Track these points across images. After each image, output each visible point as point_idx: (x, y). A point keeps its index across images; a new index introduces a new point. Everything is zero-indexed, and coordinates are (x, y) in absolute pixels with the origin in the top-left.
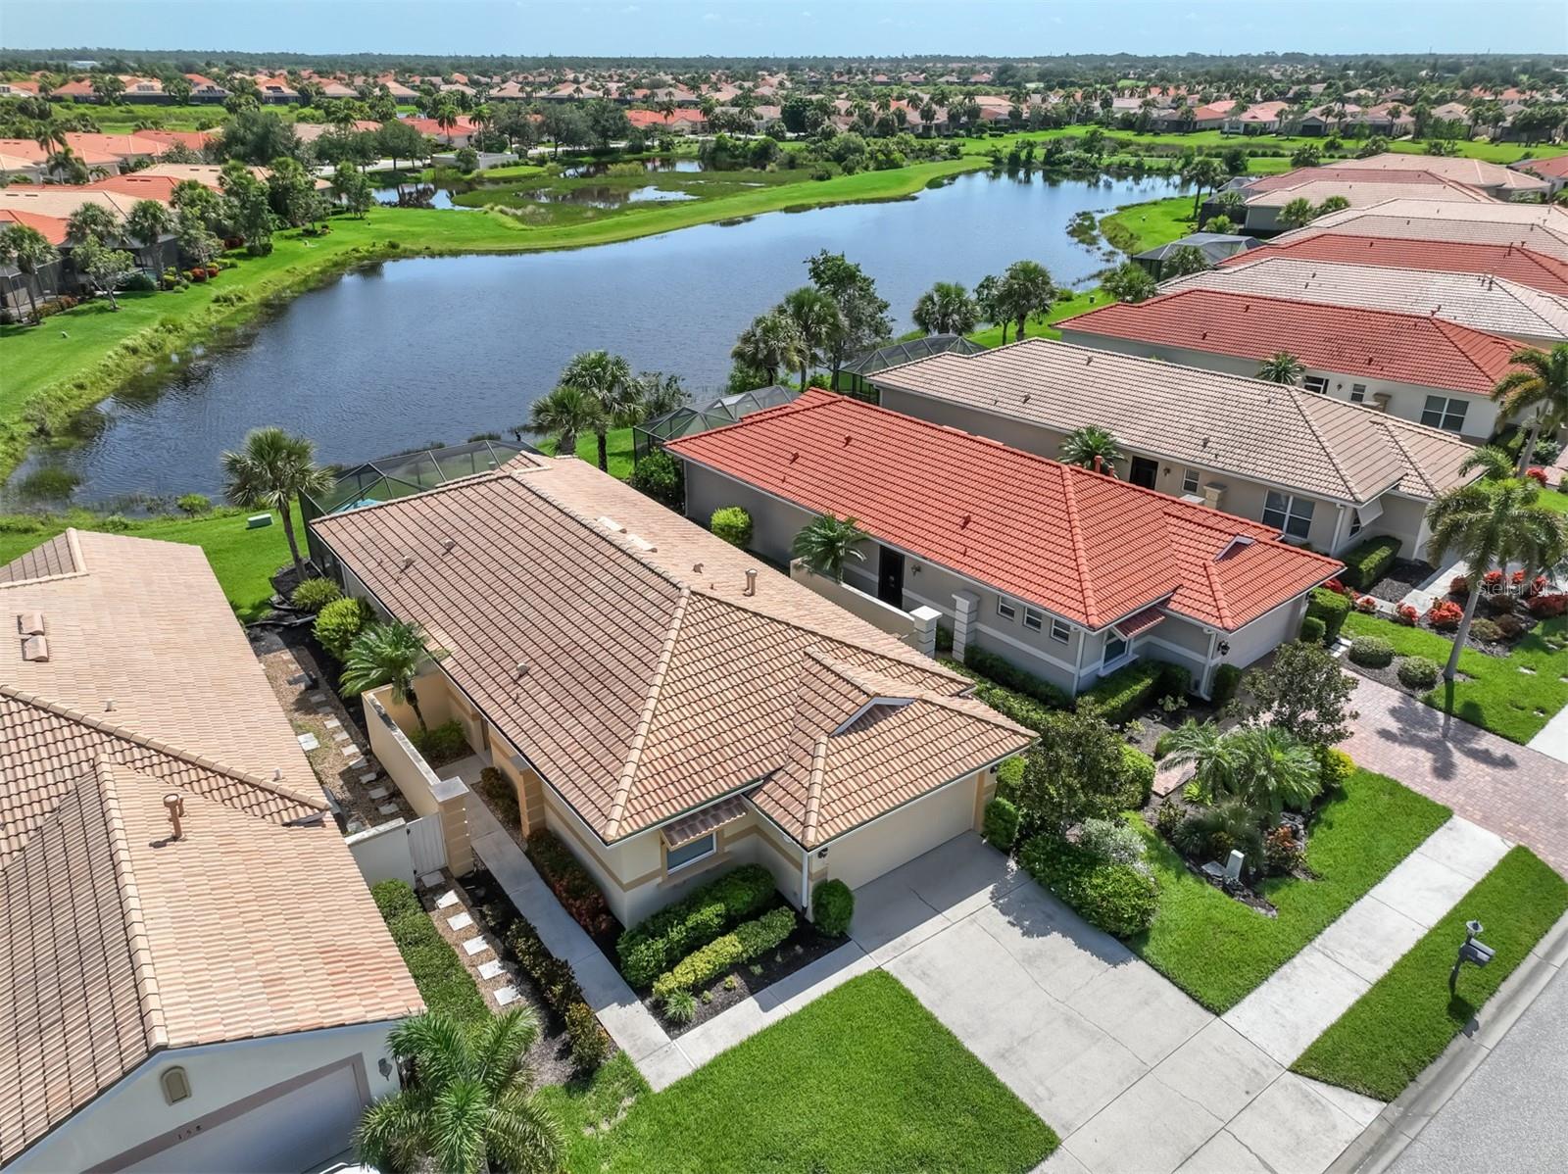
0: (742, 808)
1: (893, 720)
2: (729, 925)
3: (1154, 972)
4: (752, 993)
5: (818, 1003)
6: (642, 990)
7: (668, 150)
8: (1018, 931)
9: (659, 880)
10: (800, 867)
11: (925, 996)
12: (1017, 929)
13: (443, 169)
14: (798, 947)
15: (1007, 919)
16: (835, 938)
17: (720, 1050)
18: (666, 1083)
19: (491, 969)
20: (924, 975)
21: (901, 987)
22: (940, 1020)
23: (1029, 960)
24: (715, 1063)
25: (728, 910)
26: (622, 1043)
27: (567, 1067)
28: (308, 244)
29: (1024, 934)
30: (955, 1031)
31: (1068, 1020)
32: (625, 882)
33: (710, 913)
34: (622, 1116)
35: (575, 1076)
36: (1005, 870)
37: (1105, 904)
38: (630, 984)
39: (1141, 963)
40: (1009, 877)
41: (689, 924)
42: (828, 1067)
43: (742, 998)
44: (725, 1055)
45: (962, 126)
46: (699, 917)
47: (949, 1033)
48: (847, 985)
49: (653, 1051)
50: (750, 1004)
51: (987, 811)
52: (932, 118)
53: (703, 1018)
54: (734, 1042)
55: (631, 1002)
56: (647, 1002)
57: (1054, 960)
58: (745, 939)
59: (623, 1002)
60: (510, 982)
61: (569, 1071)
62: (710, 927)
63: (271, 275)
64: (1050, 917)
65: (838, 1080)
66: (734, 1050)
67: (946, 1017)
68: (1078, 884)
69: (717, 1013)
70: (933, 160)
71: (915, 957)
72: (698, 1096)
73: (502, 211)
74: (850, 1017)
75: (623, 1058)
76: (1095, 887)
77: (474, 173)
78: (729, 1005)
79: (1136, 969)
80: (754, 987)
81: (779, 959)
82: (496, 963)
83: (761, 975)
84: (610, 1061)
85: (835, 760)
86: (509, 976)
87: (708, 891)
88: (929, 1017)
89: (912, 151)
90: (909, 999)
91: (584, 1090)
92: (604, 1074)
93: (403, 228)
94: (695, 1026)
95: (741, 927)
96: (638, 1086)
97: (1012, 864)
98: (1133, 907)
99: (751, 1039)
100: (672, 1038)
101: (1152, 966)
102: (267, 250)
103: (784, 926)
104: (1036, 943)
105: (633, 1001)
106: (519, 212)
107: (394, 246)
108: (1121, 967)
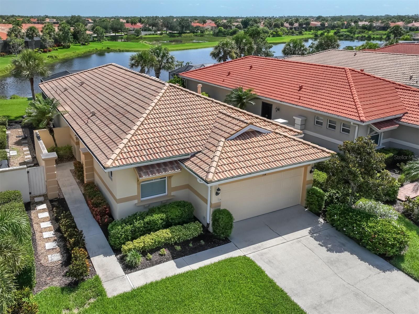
0: (179, 167)
1: (259, 138)
2: (167, 225)
3: (409, 278)
4: (174, 258)
5: (208, 267)
6: (116, 250)
7: (203, 33)
8: (324, 249)
9: (136, 201)
10: (206, 201)
11: (270, 272)
12: (324, 248)
13: (130, 35)
14: (202, 241)
15: (318, 243)
16: (223, 240)
17: (149, 282)
18: (116, 294)
19: (49, 234)
20: (269, 262)
21: (256, 265)
22: (277, 284)
23: (331, 263)
24: (145, 288)
25: (167, 218)
26: (99, 272)
27: (68, 280)
28: (82, 47)
29: (328, 251)
30: (286, 290)
31: (356, 295)
32: (118, 198)
33: (157, 217)
34: (87, 307)
35: (69, 284)
36: (318, 222)
37: (376, 236)
38: (112, 246)
39: (400, 272)
40: (319, 225)
41: (146, 220)
42: (208, 298)
43: (168, 260)
44: (151, 284)
45: (304, 28)
46: (152, 218)
47: (282, 291)
48: (226, 260)
49: (114, 278)
50: (172, 263)
51: (308, 192)
52: (293, 25)
53: (145, 266)
54: (159, 279)
55: (110, 255)
56: (118, 256)
57: (346, 264)
58: (174, 232)
59: (106, 255)
60: (55, 240)
61: (68, 282)
62: (157, 224)
63: (68, 53)
64: (344, 245)
65: (213, 305)
66: (157, 282)
67: (281, 283)
68: (360, 226)
69: (153, 265)
70: (293, 35)
71: (265, 253)
72: (131, 302)
73: (145, 43)
74: (225, 275)
75: (97, 279)
76: (371, 227)
77: (140, 36)
78: (160, 262)
79: (397, 275)
80: (175, 256)
81: (191, 245)
82: (52, 232)
83: (180, 251)
84: (89, 279)
85: (228, 149)
86: (56, 238)
87: (159, 208)
88: (271, 281)
89: (286, 33)
90: (260, 271)
91: (71, 291)
92: (85, 285)
93: (113, 45)
94: (139, 270)
95: (173, 227)
96: (100, 293)
97: (321, 220)
98: (394, 239)
99: (168, 279)
100: (126, 273)
101: (409, 274)
102: (69, 47)
103: (196, 230)
104: (335, 255)
105: (111, 255)
106: (151, 43)
107: (108, 48)
108: (388, 273)
